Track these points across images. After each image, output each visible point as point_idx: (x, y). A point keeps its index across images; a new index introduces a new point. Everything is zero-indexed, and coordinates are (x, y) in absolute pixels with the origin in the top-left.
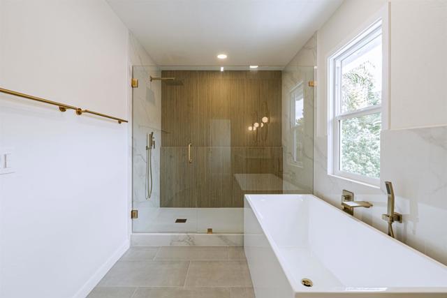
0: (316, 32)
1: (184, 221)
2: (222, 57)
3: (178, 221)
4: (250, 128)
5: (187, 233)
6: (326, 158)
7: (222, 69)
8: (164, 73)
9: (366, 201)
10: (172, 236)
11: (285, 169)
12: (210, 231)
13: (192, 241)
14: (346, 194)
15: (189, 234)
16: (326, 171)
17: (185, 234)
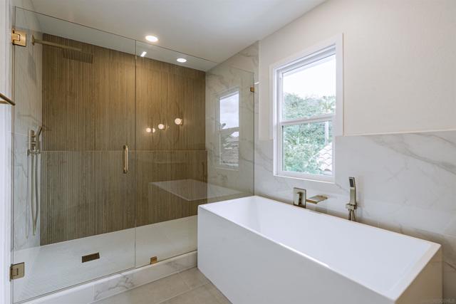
0: (257, 42)
1: (96, 256)
2: (152, 39)
3: (85, 259)
4: (149, 130)
5: (120, 273)
6: (272, 160)
7: (143, 54)
8: (46, 36)
9: (320, 195)
10: (96, 286)
11: (210, 173)
12: (154, 260)
13: (130, 282)
14: (299, 191)
15: (124, 274)
16: (272, 172)
17: (118, 276)
